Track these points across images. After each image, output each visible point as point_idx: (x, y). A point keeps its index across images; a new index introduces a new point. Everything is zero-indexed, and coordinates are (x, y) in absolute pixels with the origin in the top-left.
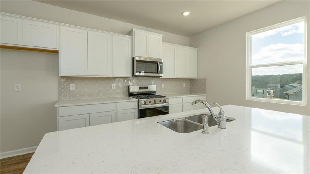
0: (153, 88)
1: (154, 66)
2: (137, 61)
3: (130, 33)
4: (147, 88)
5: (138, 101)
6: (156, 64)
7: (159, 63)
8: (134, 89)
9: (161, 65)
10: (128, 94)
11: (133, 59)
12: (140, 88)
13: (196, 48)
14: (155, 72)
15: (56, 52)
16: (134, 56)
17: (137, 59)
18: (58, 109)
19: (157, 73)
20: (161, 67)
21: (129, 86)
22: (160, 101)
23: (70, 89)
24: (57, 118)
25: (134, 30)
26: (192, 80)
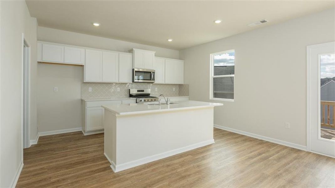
0: (148, 91)
1: (149, 75)
2: (136, 72)
3: (131, 51)
4: (143, 91)
5: (136, 100)
6: (149, 73)
7: (152, 73)
8: (134, 92)
9: (154, 74)
10: (128, 95)
11: (133, 70)
12: (138, 91)
13: (183, 61)
14: (149, 79)
16: (134, 68)
17: (136, 70)
18: (87, 103)
19: (151, 80)
20: (154, 75)
21: (129, 90)
22: (152, 100)
23: (88, 91)
24: (86, 108)
25: (134, 49)
26: (180, 86)
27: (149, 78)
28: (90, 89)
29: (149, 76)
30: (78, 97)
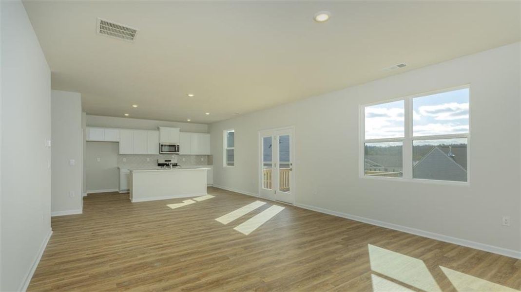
0: (175, 161)
3: (157, 129)
4: (170, 161)
6: (174, 146)
7: (176, 146)
8: (162, 161)
9: (178, 147)
10: (157, 164)
11: (160, 144)
12: (165, 161)
13: (209, 134)
15: (118, 142)
16: (160, 142)
17: (162, 144)
18: (121, 169)
19: (176, 152)
21: (158, 160)
23: (123, 161)
25: (160, 127)
26: (208, 156)
27: (174, 150)
28: (125, 160)
29: (174, 148)
30: (116, 166)
